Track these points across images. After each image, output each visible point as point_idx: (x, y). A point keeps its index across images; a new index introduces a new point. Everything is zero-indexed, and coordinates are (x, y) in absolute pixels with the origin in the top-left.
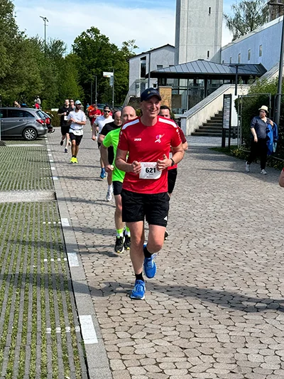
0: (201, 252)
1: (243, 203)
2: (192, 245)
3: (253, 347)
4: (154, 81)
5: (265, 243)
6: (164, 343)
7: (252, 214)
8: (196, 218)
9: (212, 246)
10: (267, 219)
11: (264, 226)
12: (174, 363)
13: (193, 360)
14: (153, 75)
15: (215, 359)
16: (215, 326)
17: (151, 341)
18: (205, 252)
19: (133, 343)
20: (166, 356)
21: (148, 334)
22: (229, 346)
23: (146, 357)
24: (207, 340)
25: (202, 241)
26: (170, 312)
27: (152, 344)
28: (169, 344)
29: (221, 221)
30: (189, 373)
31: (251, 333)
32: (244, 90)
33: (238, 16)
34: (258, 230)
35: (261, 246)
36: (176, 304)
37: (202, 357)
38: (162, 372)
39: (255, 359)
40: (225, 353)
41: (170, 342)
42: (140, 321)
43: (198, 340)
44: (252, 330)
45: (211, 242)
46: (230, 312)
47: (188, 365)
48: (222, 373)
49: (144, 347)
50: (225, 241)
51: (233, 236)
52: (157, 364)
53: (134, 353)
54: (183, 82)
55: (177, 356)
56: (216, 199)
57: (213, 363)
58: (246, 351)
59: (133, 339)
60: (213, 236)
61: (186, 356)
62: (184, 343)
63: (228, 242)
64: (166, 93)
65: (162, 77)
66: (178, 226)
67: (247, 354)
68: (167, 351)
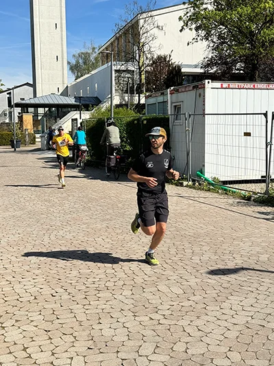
0: (60, 242)
1: (91, 200)
2: (53, 237)
3: (106, 321)
4: (19, 110)
5: (109, 230)
6: (31, 328)
7: (99, 208)
8: (55, 214)
9: (69, 236)
10: (110, 211)
11: (108, 217)
12: (40, 346)
13: (56, 341)
14: (17, 105)
15: (75, 337)
16: (74, 307)
17: (19, 328)
18: (63, 242)
19: (3, 332)
20: (33, 341)
21: (17, 321)
22: (86, 324)
23: (15, 344)
24: (68, 321)
25: (61, 232)
26: (35, 298)
27: (20, 330)
28: (35, 328)
29: (75, 215)
30: (53, 354)
31: (103, 309)
32: (86, 115)
33: (78, 62)
34: (103, 220)
35: (106, 234)
36: (41, 290)
37: (63, 337)
38: (30, 357)
39: (107, 333)
40: (84, 330)
41: (36, 326)
42: (10, 309)
43: (60, 321)
44: (104, 307)
45: (68, 233)
46: (85, 292)
47: (52, 347)
48: (81, 350)
49: (13, 335)
50: (79, 231)
51: (84, 226)
52: (25, 349)
53: (5, 342)
54: (41, 111)
55: (42, 340)
56: (70, 198)
57: (73, 342)
58: (100, 326)
59: (3, 328)
60: (69, 228)
61: (50, 338)
62: (48, 326)
63: (81, 232)
64: (28, 118)
65: (24, 107)
66: (42, 221)
67: (101, 330)
68: (34, 335)
